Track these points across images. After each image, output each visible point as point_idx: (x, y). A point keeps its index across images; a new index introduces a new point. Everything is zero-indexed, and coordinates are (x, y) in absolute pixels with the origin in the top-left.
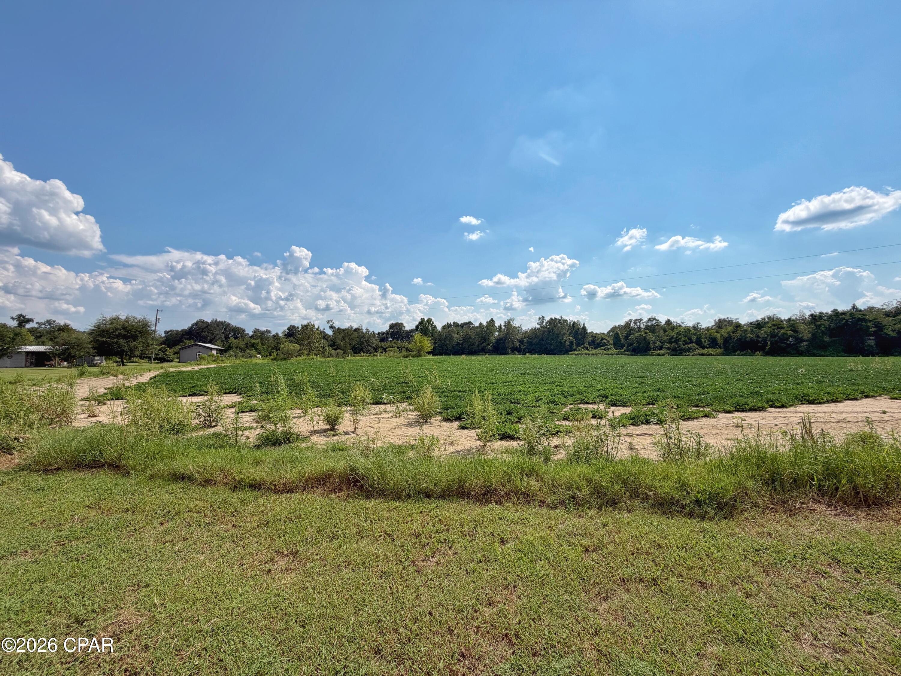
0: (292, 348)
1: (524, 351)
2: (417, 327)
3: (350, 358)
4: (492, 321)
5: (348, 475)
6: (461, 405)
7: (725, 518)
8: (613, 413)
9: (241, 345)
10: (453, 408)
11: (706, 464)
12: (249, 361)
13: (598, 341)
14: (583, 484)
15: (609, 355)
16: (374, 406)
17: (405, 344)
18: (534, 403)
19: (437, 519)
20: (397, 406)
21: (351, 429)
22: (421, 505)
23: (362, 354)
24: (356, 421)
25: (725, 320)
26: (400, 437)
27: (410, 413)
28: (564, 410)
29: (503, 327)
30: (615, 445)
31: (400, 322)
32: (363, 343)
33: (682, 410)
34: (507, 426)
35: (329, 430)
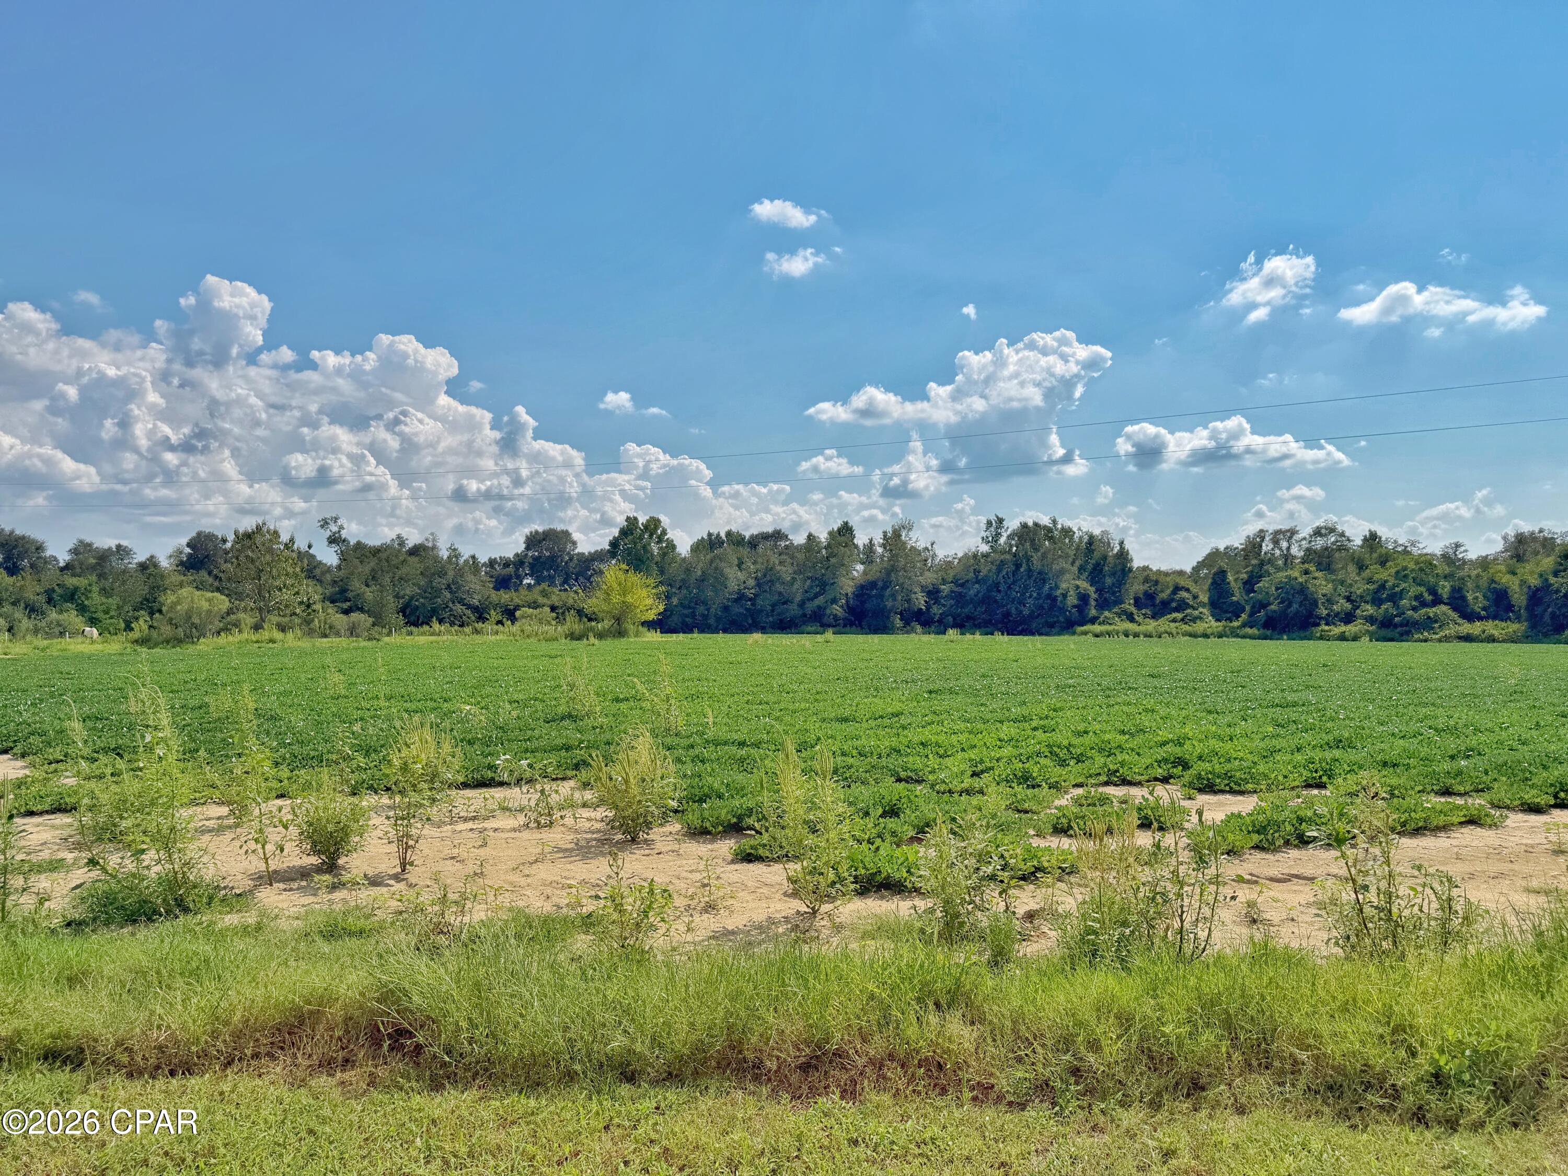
0: (205, 605)
1: (940, 621)
2: (614, 544)
3: (395, 639)
4: (846, 530)
5: (372, 1012)
6: (743, 788)
7: (1515, 1125)
8: (1200, 813)
9: (30, 595)
10: (720, 797)
11: (1465, 965)
12: (57, 645)
13: (1164, 595)
14: (1107, 1031)
15: (1194, 635)
16: (468, 793)
17: (573, 596)
18: (967, 782)
19: (657, 1149)
20: (542, 792)
21: (391, 865)
22: (607, 1104)
23: (436, 626)
24: (405, 843)
25: (1532, 537)
26: (549, 891)
27: (586, 813)
28: (1057, 803)
29: (880, 550)
30: (1206, 911)
31: (559, 527)
32: (437, 592)
33: (1405, 804)
34: (882, 851)
35: (319, 870)
